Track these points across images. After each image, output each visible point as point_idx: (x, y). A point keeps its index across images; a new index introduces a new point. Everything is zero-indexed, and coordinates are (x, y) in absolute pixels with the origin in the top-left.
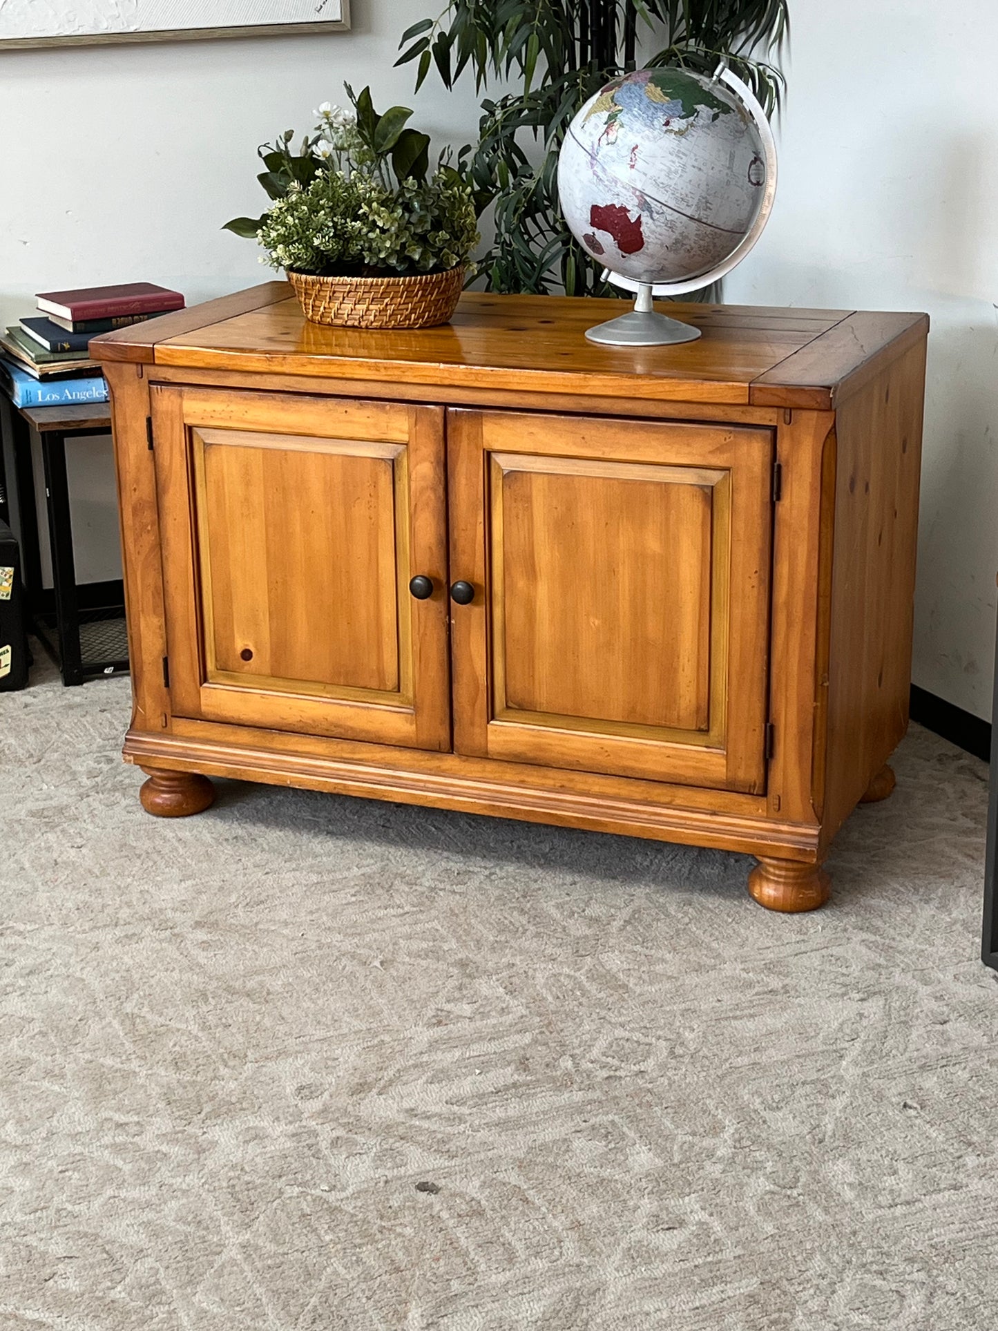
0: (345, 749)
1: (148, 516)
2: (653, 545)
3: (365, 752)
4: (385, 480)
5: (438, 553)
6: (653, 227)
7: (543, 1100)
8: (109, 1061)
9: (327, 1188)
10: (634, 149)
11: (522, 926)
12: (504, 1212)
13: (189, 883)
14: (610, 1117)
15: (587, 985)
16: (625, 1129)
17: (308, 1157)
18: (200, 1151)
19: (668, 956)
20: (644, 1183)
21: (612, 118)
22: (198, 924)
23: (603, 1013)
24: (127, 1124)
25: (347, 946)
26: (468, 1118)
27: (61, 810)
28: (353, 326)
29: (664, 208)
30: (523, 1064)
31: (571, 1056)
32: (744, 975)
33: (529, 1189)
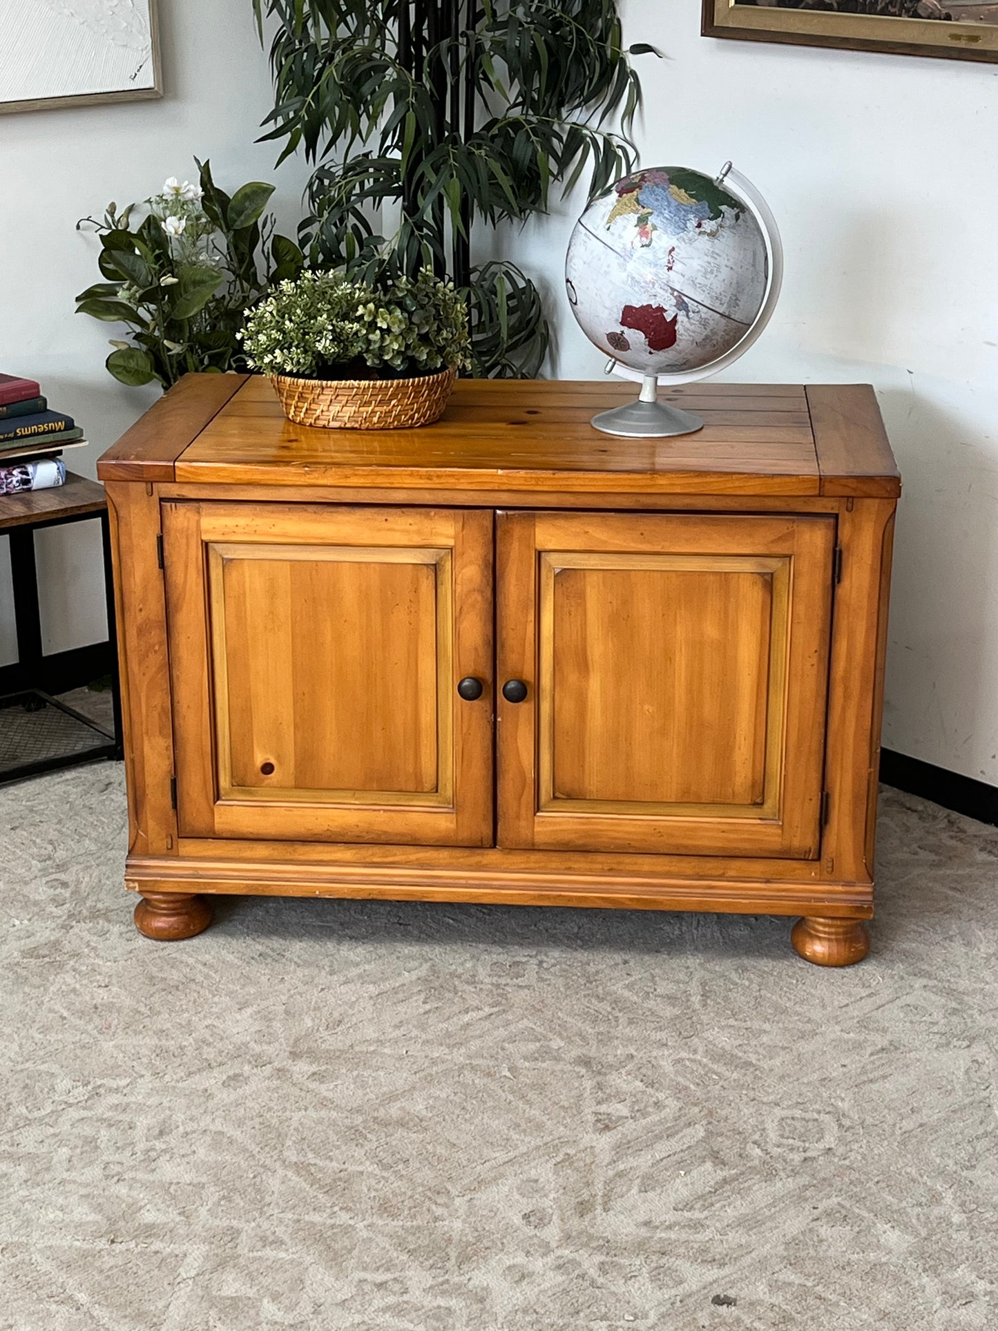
0: (376, 854)
1: (157, 636)
2: (711, 630)
3: (399, 854)
4: (426, 585)
5: (484, 653)
6: (688, 325)
7: (761, 1193)
8: (316, 1218)
9: (632, 1318)
10: (670, 252)
11: (609, 1013)
12: (810, 1314)
13: (249, 1011)
14: (835, 1200)
15: (715, 1067)
16: (857, 1211)
17: (588, 1288)
18: (482, 1300)
19: (767, 1026)
20: (911, 1261)
21: (642, 221)
22: (295, 1055)
23: (751, 1094)
24: (386, 1282)
25: (459, 1056)
26: (708, 1223)
27: (55, 945)
28: (353, 428)
29: (700, 307)
30: (717, 1158)
31: (755, 1143)
32: (846, 1036)
33: (815, 1286)
